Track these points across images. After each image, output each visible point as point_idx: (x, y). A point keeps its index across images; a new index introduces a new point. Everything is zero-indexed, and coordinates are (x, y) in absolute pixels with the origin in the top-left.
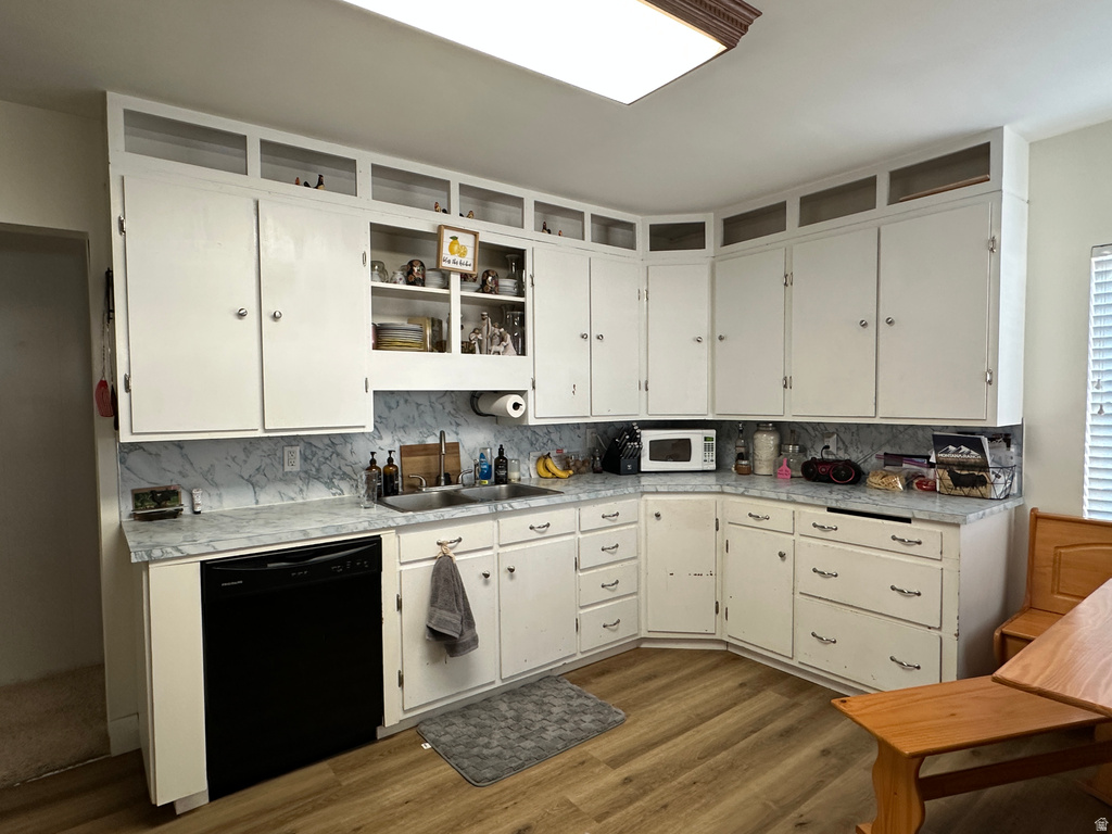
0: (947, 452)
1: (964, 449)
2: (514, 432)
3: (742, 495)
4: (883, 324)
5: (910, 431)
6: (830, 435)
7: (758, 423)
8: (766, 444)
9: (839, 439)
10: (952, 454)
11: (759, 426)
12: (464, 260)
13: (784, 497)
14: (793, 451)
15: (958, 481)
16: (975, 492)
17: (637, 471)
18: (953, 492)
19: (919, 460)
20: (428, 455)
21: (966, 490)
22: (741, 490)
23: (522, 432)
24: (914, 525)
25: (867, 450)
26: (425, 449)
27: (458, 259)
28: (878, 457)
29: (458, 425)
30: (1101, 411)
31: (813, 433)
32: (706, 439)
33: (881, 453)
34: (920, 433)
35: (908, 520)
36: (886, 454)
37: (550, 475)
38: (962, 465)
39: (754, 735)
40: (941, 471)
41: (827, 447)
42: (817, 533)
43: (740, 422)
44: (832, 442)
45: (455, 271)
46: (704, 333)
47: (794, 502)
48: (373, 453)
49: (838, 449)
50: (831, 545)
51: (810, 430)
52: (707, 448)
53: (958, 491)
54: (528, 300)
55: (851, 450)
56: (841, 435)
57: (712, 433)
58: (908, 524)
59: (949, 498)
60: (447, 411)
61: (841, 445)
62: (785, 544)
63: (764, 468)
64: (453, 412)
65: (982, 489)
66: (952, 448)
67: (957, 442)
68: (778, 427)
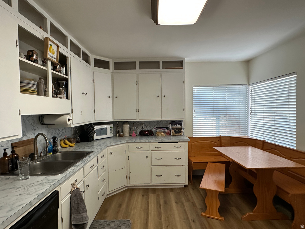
0: (174, 126)
1: (178, 125)
2: (53, 131)
3: (134, 142)
4: (163, 97)
5: (161, 122)
6: (142, 124)
7: (124, 122)
8: (127, 127)
9: (145, 125)
10: (175, 126)
11: (124, 123)
12: (54, 56)
13: (147, 141)
14: (135, 129)
15: (176, 132)
16: (179, 134)
17: (93, 140)
18: (175, 135)
19: (164, 128)
20: (24, 146)
21: (178, 134)
22: (134, 141)
23: (55, 130)
24: (179, 143)
25: (152, 127)
26: (23, 143)
27: (52, 55)
28: (155, 129)
29: (35, 130)
30: (195, 116)
31: (138, 124)
32: (111, 127)
33: (155, 127)
34: (164, 122)
35: (177, 142)
36: (156, 128)
37: (68, 146)
38: (177, 129)
39: (161, 207)
40: (173, 131)
41: (142, 127)
42: (156, 149)
43: (117, 122)
44: (143, 126)
45: (50, 60)
46: (111, 95)
47: (150, 142)
48: (5, 150)
49: (145, 127)
50: (160, 151)
51: (137, 123)
52: (111, 130)
53: (176, 134)
54: (69, 77)
55: (148, 127)
56: (145, 124)
57: (112, 125)
58: (177, 143)
59: (174, 136)
60: (30, 124)
61: (145, 126)
62: (147, 154)
63: (127, 134)
64: (33, 124)
65: (181, 133)
66: (175, 125)
67: (176, 124)
68: (129, 123)
